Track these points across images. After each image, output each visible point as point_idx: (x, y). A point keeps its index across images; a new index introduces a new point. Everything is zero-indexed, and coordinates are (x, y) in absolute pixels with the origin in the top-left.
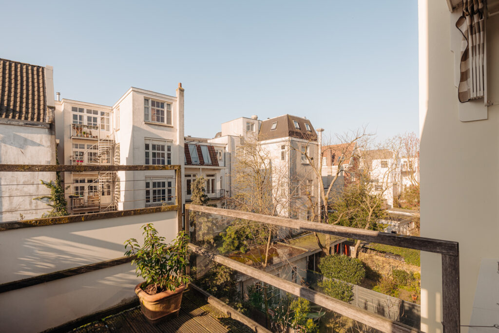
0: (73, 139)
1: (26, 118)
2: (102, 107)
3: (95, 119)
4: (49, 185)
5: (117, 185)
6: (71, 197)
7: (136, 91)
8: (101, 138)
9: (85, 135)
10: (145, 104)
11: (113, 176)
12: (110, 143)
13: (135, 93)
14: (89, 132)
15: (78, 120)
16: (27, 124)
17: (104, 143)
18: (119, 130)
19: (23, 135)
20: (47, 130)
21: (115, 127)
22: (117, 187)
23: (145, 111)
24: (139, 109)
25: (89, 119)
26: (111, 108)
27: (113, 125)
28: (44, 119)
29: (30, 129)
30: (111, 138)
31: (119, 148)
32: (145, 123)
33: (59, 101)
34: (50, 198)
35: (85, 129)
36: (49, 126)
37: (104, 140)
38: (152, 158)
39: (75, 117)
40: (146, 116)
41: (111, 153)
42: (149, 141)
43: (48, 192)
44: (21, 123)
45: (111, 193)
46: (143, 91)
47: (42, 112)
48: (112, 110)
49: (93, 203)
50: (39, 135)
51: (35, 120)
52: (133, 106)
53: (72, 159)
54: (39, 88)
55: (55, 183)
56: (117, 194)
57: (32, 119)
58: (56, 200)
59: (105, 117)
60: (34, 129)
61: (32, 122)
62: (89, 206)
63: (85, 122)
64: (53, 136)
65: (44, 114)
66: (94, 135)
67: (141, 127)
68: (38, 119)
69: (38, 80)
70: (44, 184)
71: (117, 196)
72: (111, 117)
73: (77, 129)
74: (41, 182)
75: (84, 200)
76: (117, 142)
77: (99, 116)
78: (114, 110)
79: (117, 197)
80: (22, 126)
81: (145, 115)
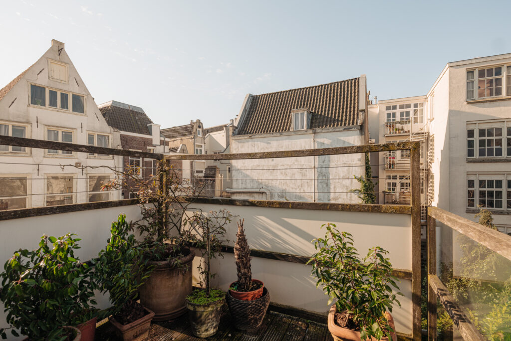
0: (386, 137)
1: (345, 125)
2: (415, 98)
3: (408, 113)
4: (360, 180)
5: (431, 182)
6: (384, 192)
7: (454, 65)
8: (413, 132)
9: (397, 132)
10: (468, 78)
11: (426, 173)
12: (422, 136)
13: (451, 68)
14: (401, 128)
15: (391, 118)
16: (344, 129)
17: (416, 137)
18: (434, 119)
19: (342, 138)
20: (358, 131)
21: (429, 117)
22: (431, 184)
23: (468, 87)
24: (458, 87)
25: (402, 114)
26: (425, 97)
27: (427, 115)
28: (357, 122)
29: (347, 133)
30: (425, 130)
31: (433, 140)
32: (468, 103)
33: (376, 104)
34: (360, 191)
35: (398, 126)
36: (359, 127)
37: (416, 134)
38: (478, 148)
39: (389, 115)
40: (470, 93)
41: (424, 147)
42: (473, 125)
43: (358, 186)
44: (342, 129)
45: (424, 190)
46: (464, 63)
47: (356, 116)
48: (427, 98)
49: (405, 201)
50: (353, 137)
51: (351, 125)
52: (450, 86)
53: (385, 156)
54: (355, 96)
55: (364, 178)
56: (431, 193)
57: (349, 124)
58: (364, 193)
59: (418, 108)
60: (350, 132)
61: (349, 127)
62: (401, 203)
63: (398, 119)
64: (363, 136)
65: (357, 118)
66: (406, 129)
67: (461, 110)
68: (353, 124)
69: (355, 89)
70: (356, 178)
71: (431, 195)
72: (425, 107)
73: (390, 126)
74: (354, 177)
75: (396, 197)
76: (431, 134)
77: (411, 110)
78: (429, 98)
79: (431, 197)
80: (341, 131)
81: (468, 92)
